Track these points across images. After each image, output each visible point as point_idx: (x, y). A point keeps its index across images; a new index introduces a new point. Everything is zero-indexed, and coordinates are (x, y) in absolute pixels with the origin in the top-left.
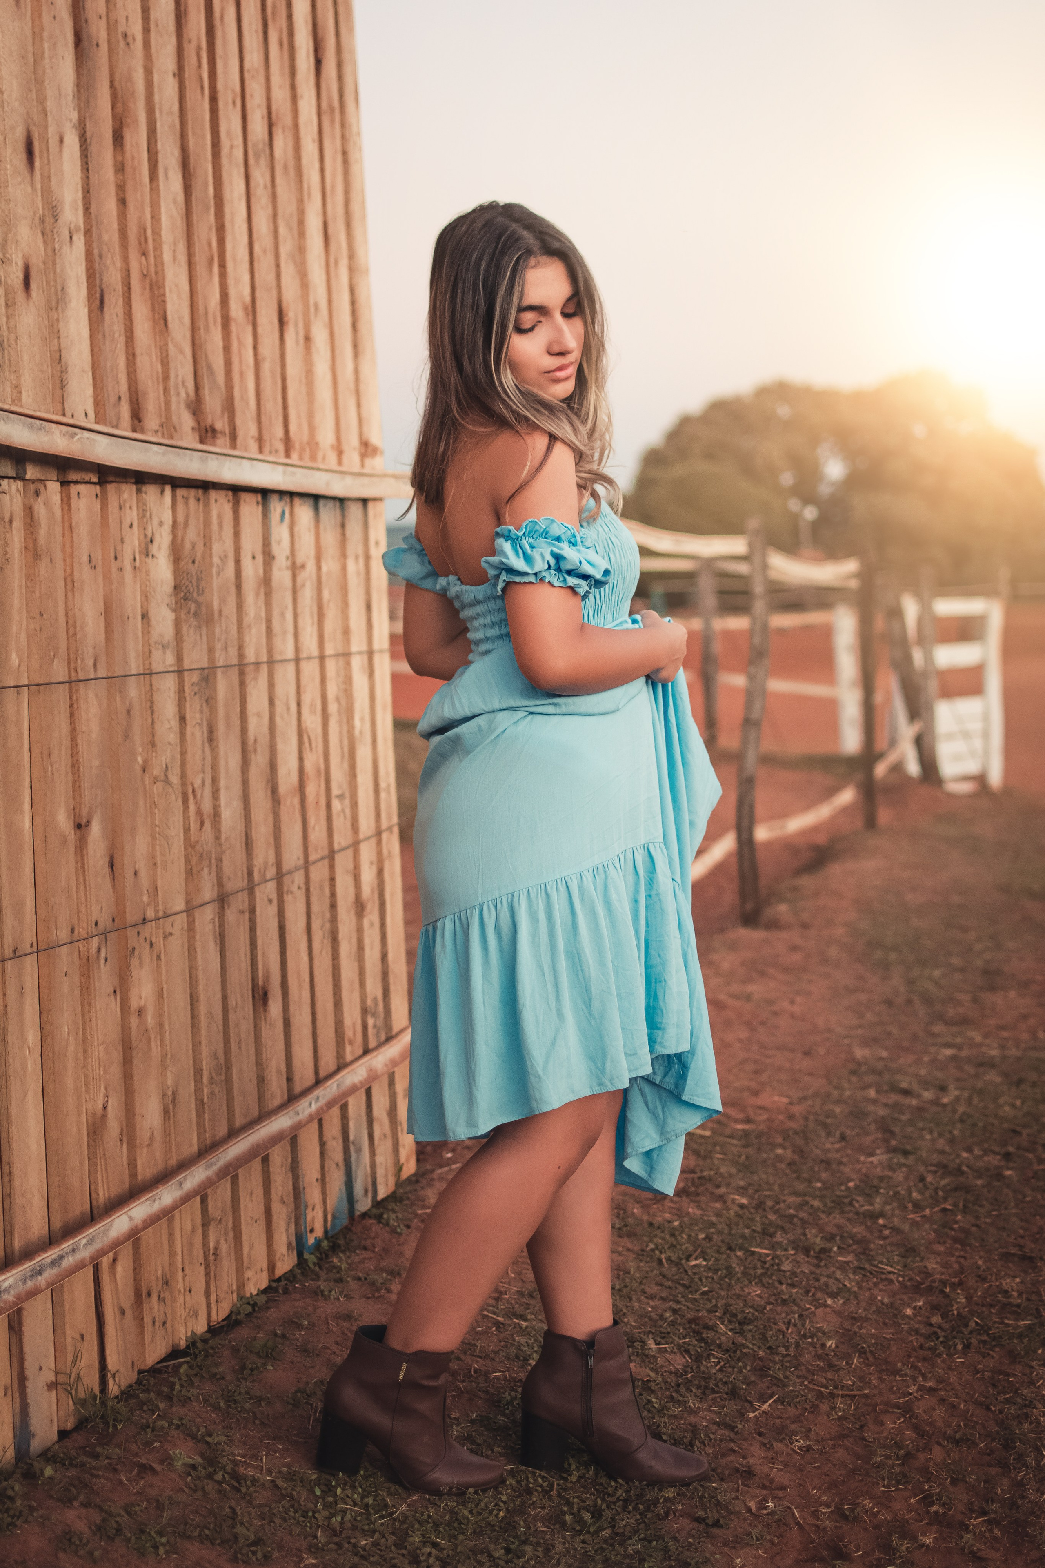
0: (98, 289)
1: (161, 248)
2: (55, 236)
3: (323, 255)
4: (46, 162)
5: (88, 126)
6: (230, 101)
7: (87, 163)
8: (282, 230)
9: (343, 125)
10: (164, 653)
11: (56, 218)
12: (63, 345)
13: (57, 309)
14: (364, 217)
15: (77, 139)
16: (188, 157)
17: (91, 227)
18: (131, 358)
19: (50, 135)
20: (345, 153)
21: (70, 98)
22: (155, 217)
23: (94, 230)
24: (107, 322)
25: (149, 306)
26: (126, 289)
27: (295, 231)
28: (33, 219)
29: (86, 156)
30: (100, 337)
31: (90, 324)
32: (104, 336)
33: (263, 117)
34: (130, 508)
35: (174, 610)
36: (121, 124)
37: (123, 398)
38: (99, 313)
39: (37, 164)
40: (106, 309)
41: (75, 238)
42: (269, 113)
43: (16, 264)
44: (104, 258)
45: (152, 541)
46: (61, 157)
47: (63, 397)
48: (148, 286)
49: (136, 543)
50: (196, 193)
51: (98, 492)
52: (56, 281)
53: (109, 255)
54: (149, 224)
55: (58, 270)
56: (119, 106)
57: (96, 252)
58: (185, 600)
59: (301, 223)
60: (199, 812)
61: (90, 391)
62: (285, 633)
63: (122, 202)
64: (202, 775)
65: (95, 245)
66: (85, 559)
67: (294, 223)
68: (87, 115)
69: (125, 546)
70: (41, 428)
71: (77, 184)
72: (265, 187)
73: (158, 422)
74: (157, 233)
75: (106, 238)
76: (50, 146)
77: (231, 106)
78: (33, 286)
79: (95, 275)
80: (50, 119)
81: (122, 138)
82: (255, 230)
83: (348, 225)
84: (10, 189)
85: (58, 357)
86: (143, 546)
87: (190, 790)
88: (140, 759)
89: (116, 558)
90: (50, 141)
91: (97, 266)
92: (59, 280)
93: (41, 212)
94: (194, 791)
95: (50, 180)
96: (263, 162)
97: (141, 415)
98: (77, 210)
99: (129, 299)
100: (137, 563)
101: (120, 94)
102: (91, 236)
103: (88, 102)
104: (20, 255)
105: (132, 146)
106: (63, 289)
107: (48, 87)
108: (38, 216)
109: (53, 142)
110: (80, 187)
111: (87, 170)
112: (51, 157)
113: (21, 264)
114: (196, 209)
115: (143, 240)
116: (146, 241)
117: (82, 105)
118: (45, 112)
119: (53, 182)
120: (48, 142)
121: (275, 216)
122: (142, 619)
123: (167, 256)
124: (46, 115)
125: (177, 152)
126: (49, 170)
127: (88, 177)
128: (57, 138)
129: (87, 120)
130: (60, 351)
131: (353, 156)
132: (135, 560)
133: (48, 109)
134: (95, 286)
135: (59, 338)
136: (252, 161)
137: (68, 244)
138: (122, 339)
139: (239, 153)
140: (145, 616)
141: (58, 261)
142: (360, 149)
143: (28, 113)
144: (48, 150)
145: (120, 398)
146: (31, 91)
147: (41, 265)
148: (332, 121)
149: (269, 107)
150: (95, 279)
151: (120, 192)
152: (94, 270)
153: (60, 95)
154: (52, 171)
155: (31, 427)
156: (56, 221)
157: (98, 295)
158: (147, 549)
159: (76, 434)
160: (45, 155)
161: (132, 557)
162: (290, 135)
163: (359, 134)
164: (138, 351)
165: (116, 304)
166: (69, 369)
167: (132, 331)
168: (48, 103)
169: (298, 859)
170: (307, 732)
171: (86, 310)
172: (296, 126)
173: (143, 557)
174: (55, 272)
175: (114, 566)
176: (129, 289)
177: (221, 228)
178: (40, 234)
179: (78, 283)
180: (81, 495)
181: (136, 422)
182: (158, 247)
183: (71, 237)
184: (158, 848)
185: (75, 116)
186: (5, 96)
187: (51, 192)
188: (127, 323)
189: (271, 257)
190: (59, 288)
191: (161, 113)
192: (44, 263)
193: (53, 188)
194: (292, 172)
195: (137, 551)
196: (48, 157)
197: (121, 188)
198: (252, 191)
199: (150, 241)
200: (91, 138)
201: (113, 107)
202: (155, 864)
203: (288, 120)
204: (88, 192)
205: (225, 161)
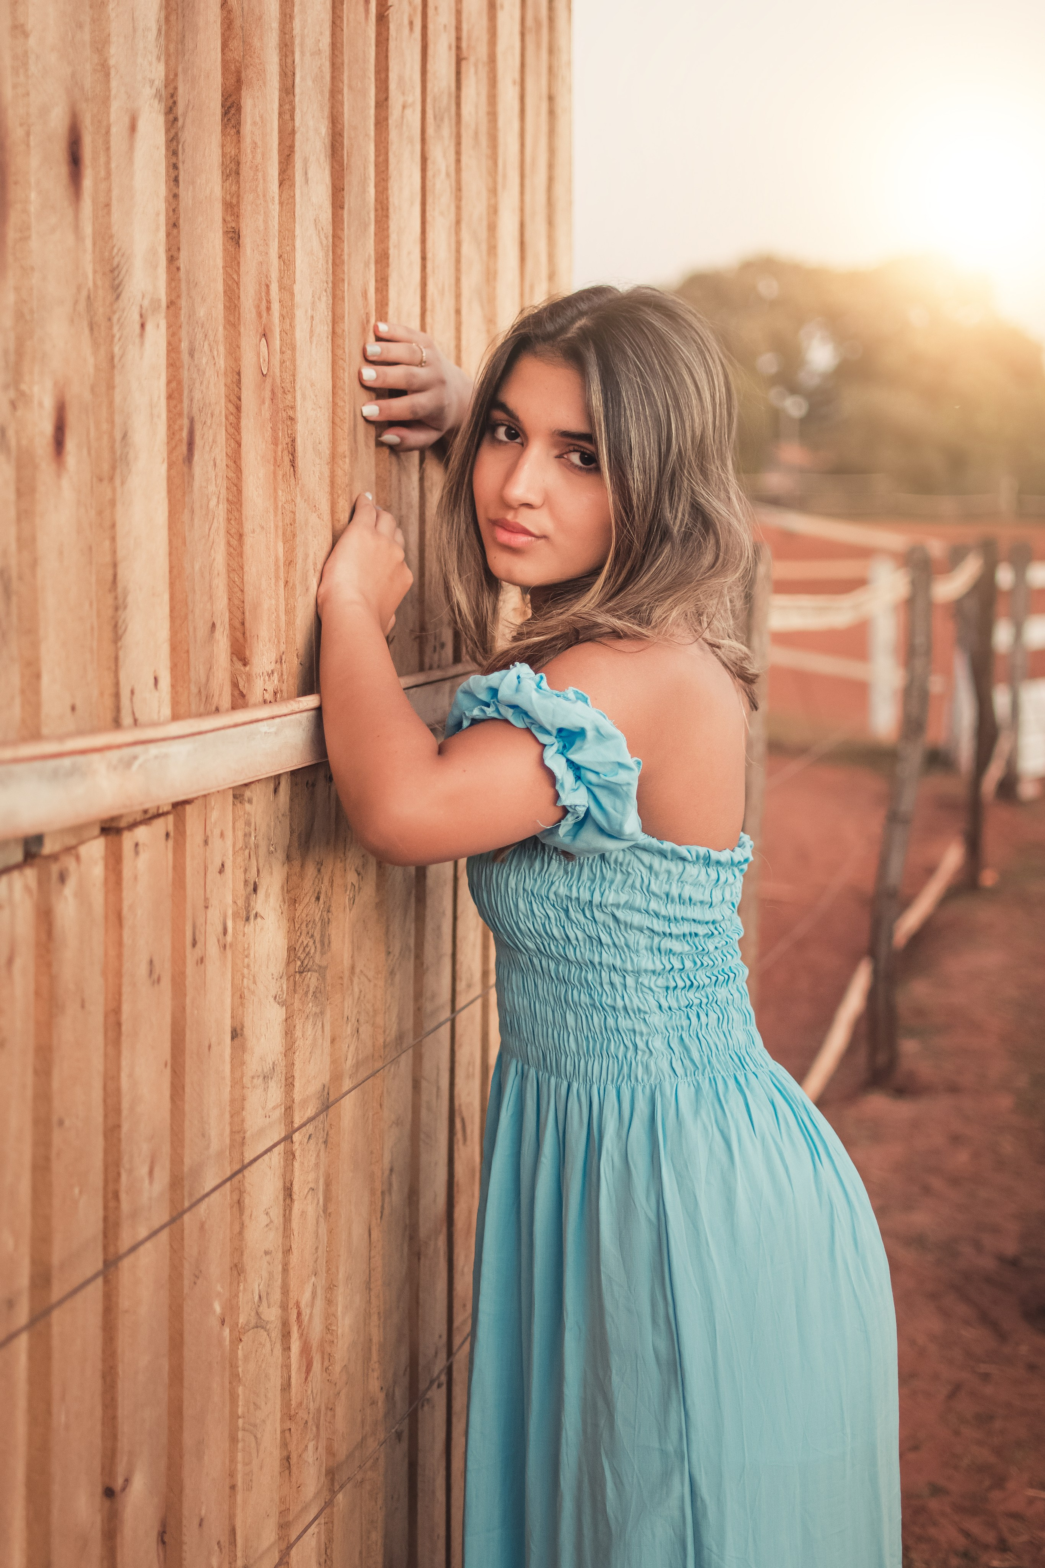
0: (186, 422)
1: (292, 318)
2: (115, 329)
3: (517, 280)
4: (103, 174)
5: (181, 90)
6: (406, 22)
7: (175, 167)
8: (467, 249)
9: (551, 51)
10: (266, 1089)
11: (116, 289)
12: (120, 554)
13: (111, 479)
14: (570, 203)
15: (161, 120)
16: (341, 135)
17: (179, 297)
18: (234, 542)
19: (113, 117)
20: (551, 98)
21: (152, 34)
22: (286, 260)
23: (183, 302)
24: (196, 484)
25: (268, 433)
26: (232, 408)
27: (484, 247)
28: (76, 302)
29: (175, 153)
30: (186, 516)
31: (169, 492)
32: (192, 512)
33: (450, 47)
34: (222, 835)
35: (283, 1004)
36: (239, 81)
37: (218, 625)
38: (186, 469)
39: (87, 183)
40: (196, 457)
41: (149, 327)
42: (459, 39)
43: (41, 405)
44: (196, 356)
45: (255, 890)
46: (131, 160)
47: (116, 659)
48: (268, 394)
49: (229, 900)
50: (351, 201)
51: (171, 828)
52: (112, 422)
53: (206, 347)
54: (274, 275)
55: (118, 399)
56: (234, 44)
57: (184, 346)
58: (301, 973)
59: (492, 228)
60: (306, 1350)
61: (163, 633)
62: (439, 958)
63: (234, 237)
64: (313, 1278)
65: (183, 333)
66: (143, 969)
67: (483, 234)
68: (180, 69)
69: (210, 912)
70: (72, 772)
71: (158, 214)
72: (448, 175)
73: (273, 656)
74: (287, 289)
75: (201, 312)
76: (113, 144)
77: (406, 30)
78: (71, 445)
79: (181, 394)
80: (114, 84)
81: (239, 109)
82: (429, 255)
83: (550, 222)
84: (34, 243)
85: (110, 577)
86: (241, 902)
87: (294, 1316)
88: (217, 1308)
89: (194, 944)
90: (114, 130)
91: (185, 374)
92: (118, 419)
93: (90, 284)
94: (299, 1314)
95: (109, 213)
96: (447, 131)
97: (247, 653)
98: (156, 267)
99: (237, 427)
100: (229, 938)
101: (238, 23)
102: (177, 316)
103: (182, 41)
104: (49, 384)
105: (254, 123)
106: (125, 436)
107: (113, 15)
108: (84, 293)
109: (118, 130)
110: (162, 219)
111: (176, 180)
112: (113, 165)
113: (49, 404)
114: (349, 231)
115: (264, 304)
116: (268, 309)
117: (172, 47)
118: (104, 70)
119: (116, 215)
120: (108, 132)
121: (458, 222)
122: (233, 1038)
123: (301, 334)
124: (107, 75)
125: (324, 129)
126: (109, 191)
127: (176, 196)
128: (126, 120)
129: (180, 77)
130: (115, 565)
131: (561, 103)
132: (225, 932)
133: (112, 62)
134: (180, 414)
135: (113, 539)
136: (430, 130)
137: (137, 340)
138: (221, 511)
139: (414, 117)
140: (236, 1034)
141: (118, 379)
142: (570, 91)
143: (73, 75)
144: (108, 149)
145: (214, 625)
146: (80, 26)
147: (87, 396)
148: (538, 45)
149: (458, 29)
150: (181, 401)
151: (229, 218)
152: (180, 383)
153: (135, 30)
154: (115, 193)
155: (55, 775)
156: (118, 297)
157: (185, 434)
158: (248, 907)
159: (135, 758)
160: (102, 159)
161: (220, 929)
162: (483, 72)
163: (569, 63)
164: (248, 527)
165: (214, 441)
166: (130, 599)
167: (240, 491)
168: (113, 50)
169: (440, 1336)
170: (461, 1113)
171: (165, 467)
172: (492, 59)
173: (240, 923)
174: (111, 403)
175: (191, 957)
176: (238, 408)
177: (382, 259)
178: (87, 331)
179: (152, 415)
180: (140, 848)
181: (239, 665)
182: (288, 315)
183: (143, 326)
184: (240, 1456)
185: (158, 72)
186: (32, 41)
187: (111, 237)
188: (231, 475)
189: (449, 302)
190: (118, 436)
191: (303, 53)
192: (93, 389)
193: (115, 229)
194: (484, 140)
195: (230, 913)
196: (108, 163)
197: (232, 208)
198: (429, 184)
199: (276, 307)
200: (185, 115)
201: (225, 46)
202: (233, 1487)
203: (482, 51)
204: (175, 225)
205: (393, 135)
